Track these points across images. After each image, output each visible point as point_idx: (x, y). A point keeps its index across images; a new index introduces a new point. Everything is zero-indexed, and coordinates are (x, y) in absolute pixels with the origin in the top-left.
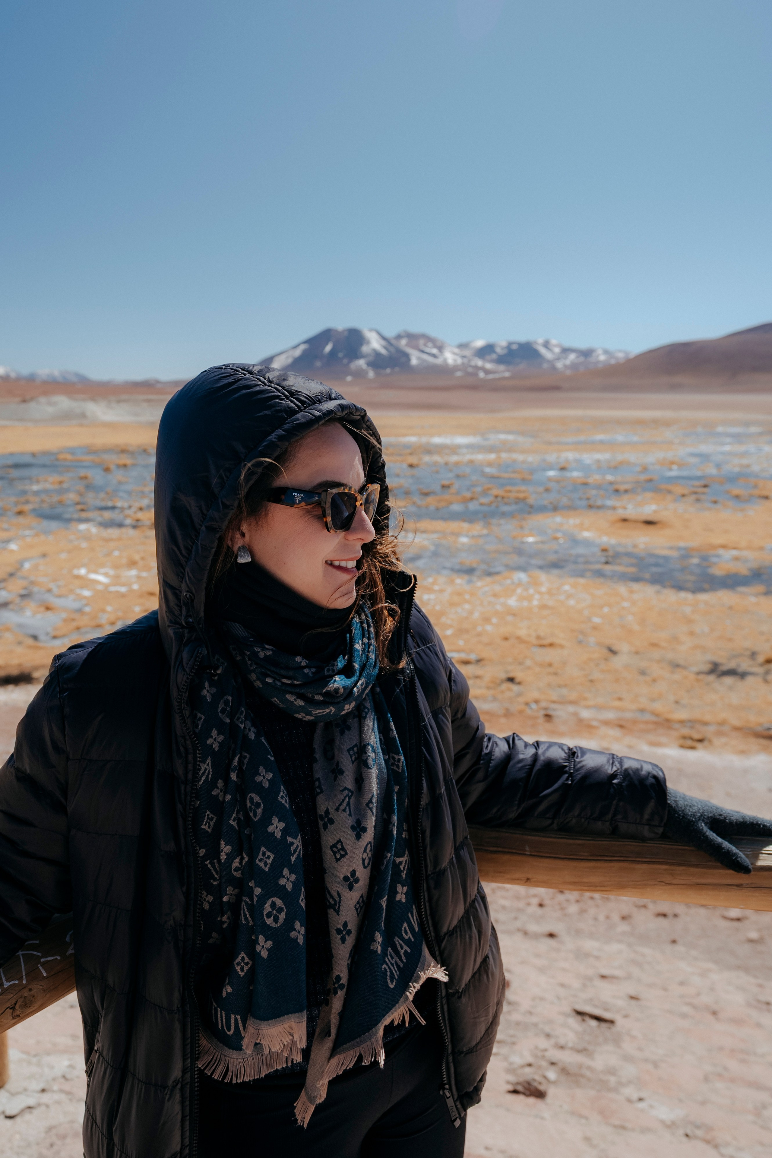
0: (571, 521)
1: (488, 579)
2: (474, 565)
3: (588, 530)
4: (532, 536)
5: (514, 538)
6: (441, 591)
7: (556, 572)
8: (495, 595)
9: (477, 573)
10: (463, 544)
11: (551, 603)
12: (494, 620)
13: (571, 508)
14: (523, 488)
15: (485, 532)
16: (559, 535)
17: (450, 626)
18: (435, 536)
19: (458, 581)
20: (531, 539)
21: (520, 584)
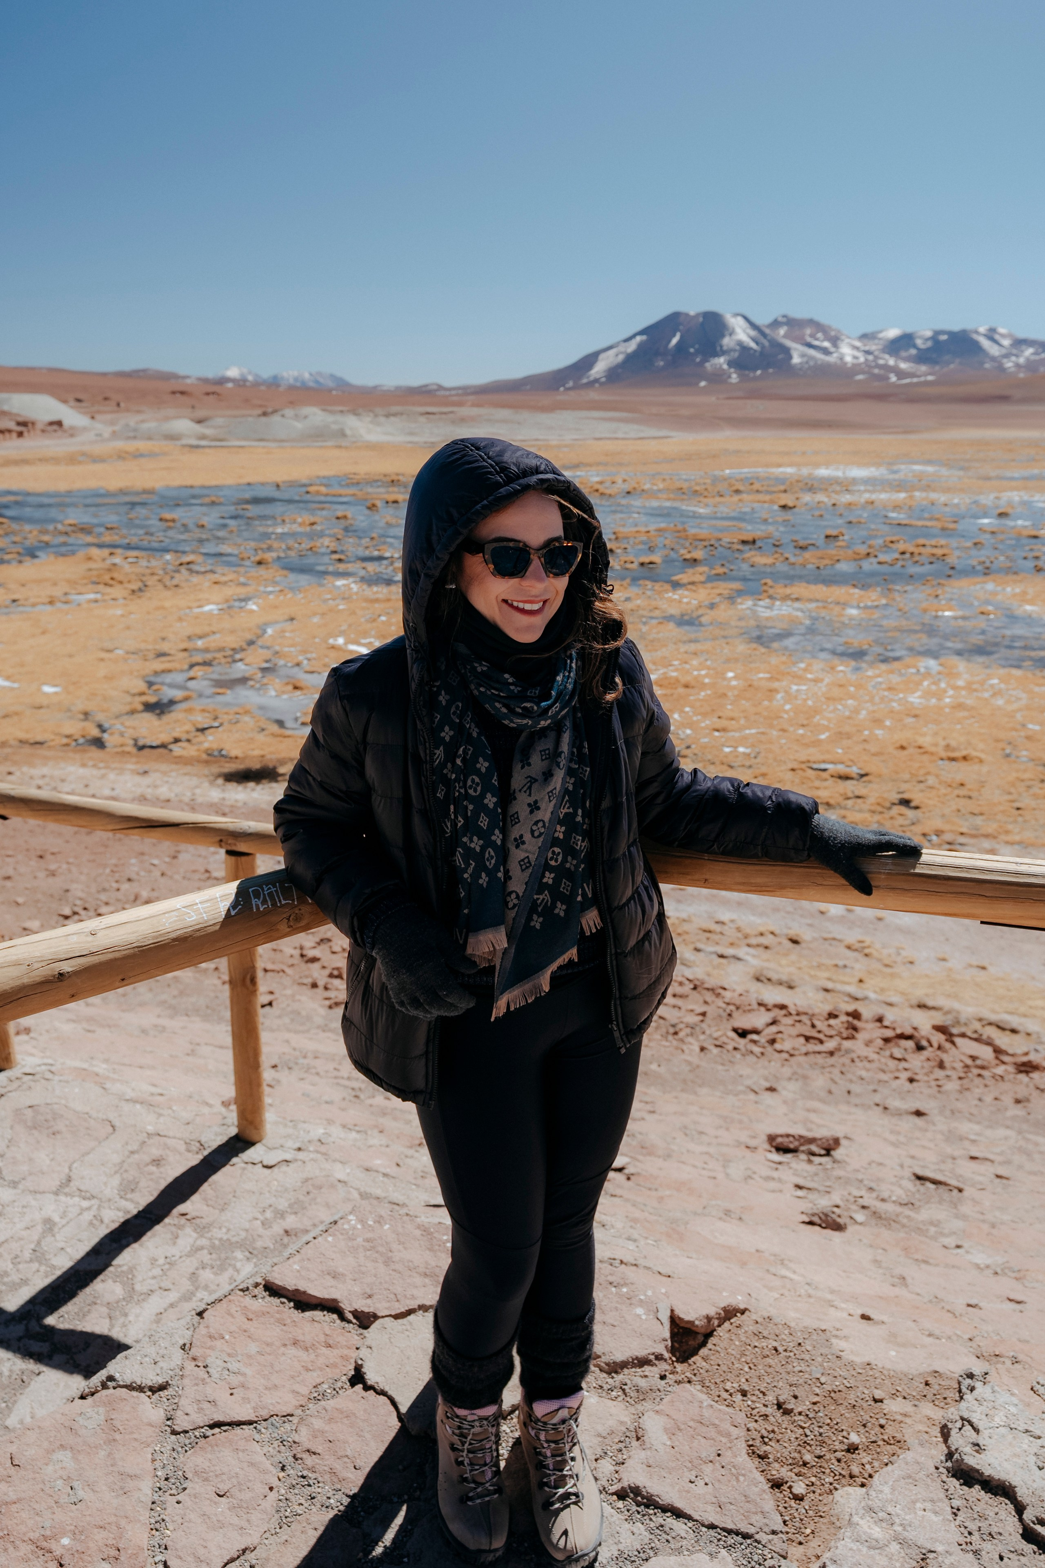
0: (1009, 589)
1: (884, 667)
2: (865, 647)
3: (1031, 602)
4: (949, 610)
5: (925, 611)
6: (816, 681)
7: (981, 659)
8: (890, 689)
9: (867, 658)
10: (851, 618)
11: (969, 702)
12: (888, 723)
13: (1011, 571)
14: (943, 542)
15: (884, 601)
16: (990, 608)
17: (827, 728)
18: (813, 605)
19: (841, 668)
20: (947, 613)
21: (928, 674)
